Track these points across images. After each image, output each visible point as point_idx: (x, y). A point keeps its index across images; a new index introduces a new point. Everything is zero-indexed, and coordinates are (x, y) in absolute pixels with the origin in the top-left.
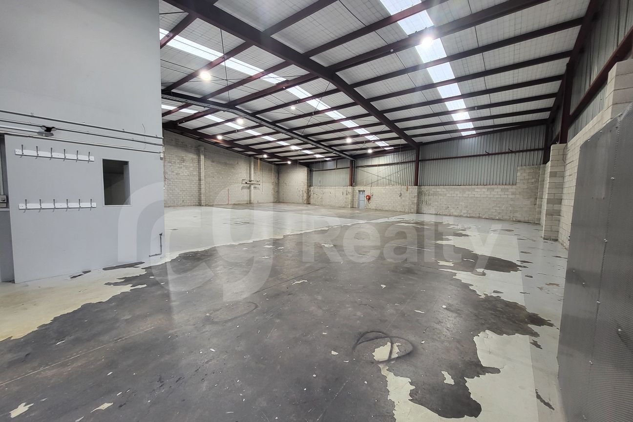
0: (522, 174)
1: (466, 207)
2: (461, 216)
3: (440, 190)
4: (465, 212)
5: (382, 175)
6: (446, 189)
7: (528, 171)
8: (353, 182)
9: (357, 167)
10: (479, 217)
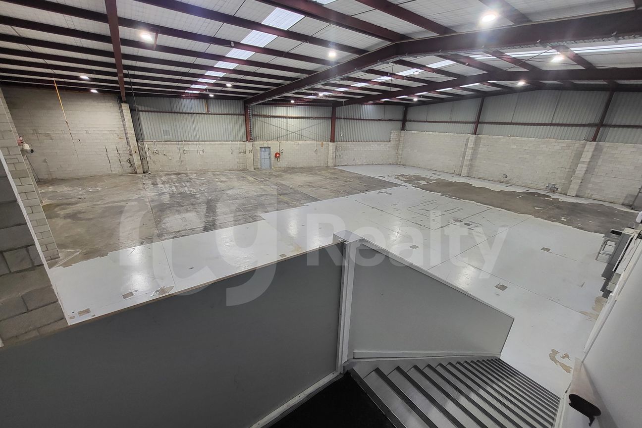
0: (394, 135)
1: (366, 158)
2: (363, 165)
3: (350, 145)
4: (365, 161)
5: (291, 129)
6: (354, 144)
7: (396, 133)
8: (249, 137)
9: (254, 115)
10: (372, 164)
